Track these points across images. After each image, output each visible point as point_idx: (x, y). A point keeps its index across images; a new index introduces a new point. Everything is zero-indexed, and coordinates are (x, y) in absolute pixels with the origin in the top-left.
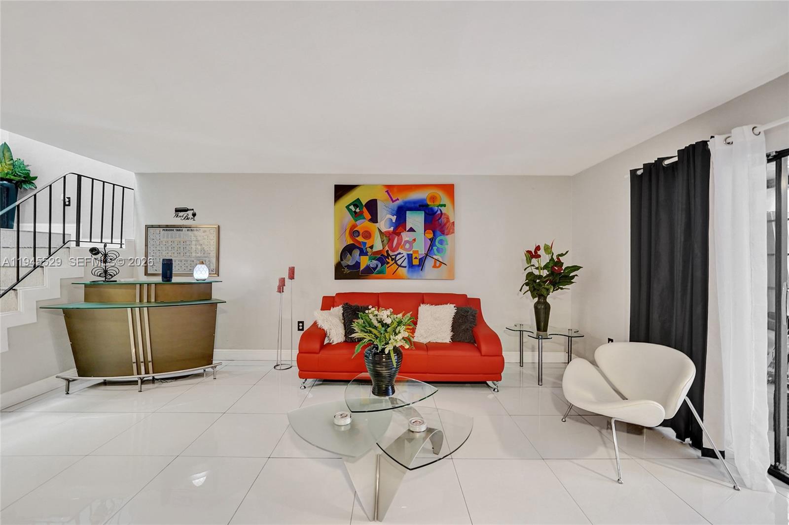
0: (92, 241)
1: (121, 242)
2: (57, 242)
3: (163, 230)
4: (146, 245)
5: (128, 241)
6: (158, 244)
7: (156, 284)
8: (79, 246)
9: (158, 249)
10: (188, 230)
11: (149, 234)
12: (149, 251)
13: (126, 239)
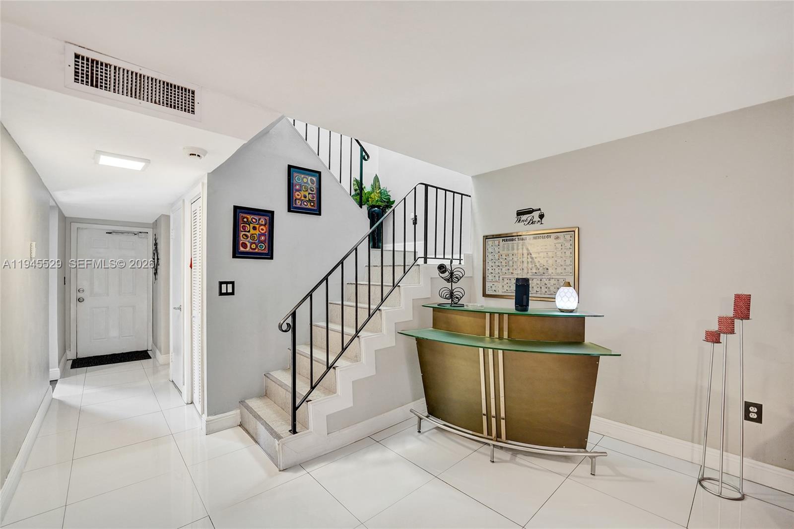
0: (437, 257)
1: (460, 258)
2: (410, 260)
3: (503, 240)
4: (484, 261)
5: (467, 256)
6: (497, 258)
7: (509, 314)
8: (426, 263)
9: (497, 264)
10: (535, 238)
11: (488, 247)
12: (488, 267)
13: (464, 254)
